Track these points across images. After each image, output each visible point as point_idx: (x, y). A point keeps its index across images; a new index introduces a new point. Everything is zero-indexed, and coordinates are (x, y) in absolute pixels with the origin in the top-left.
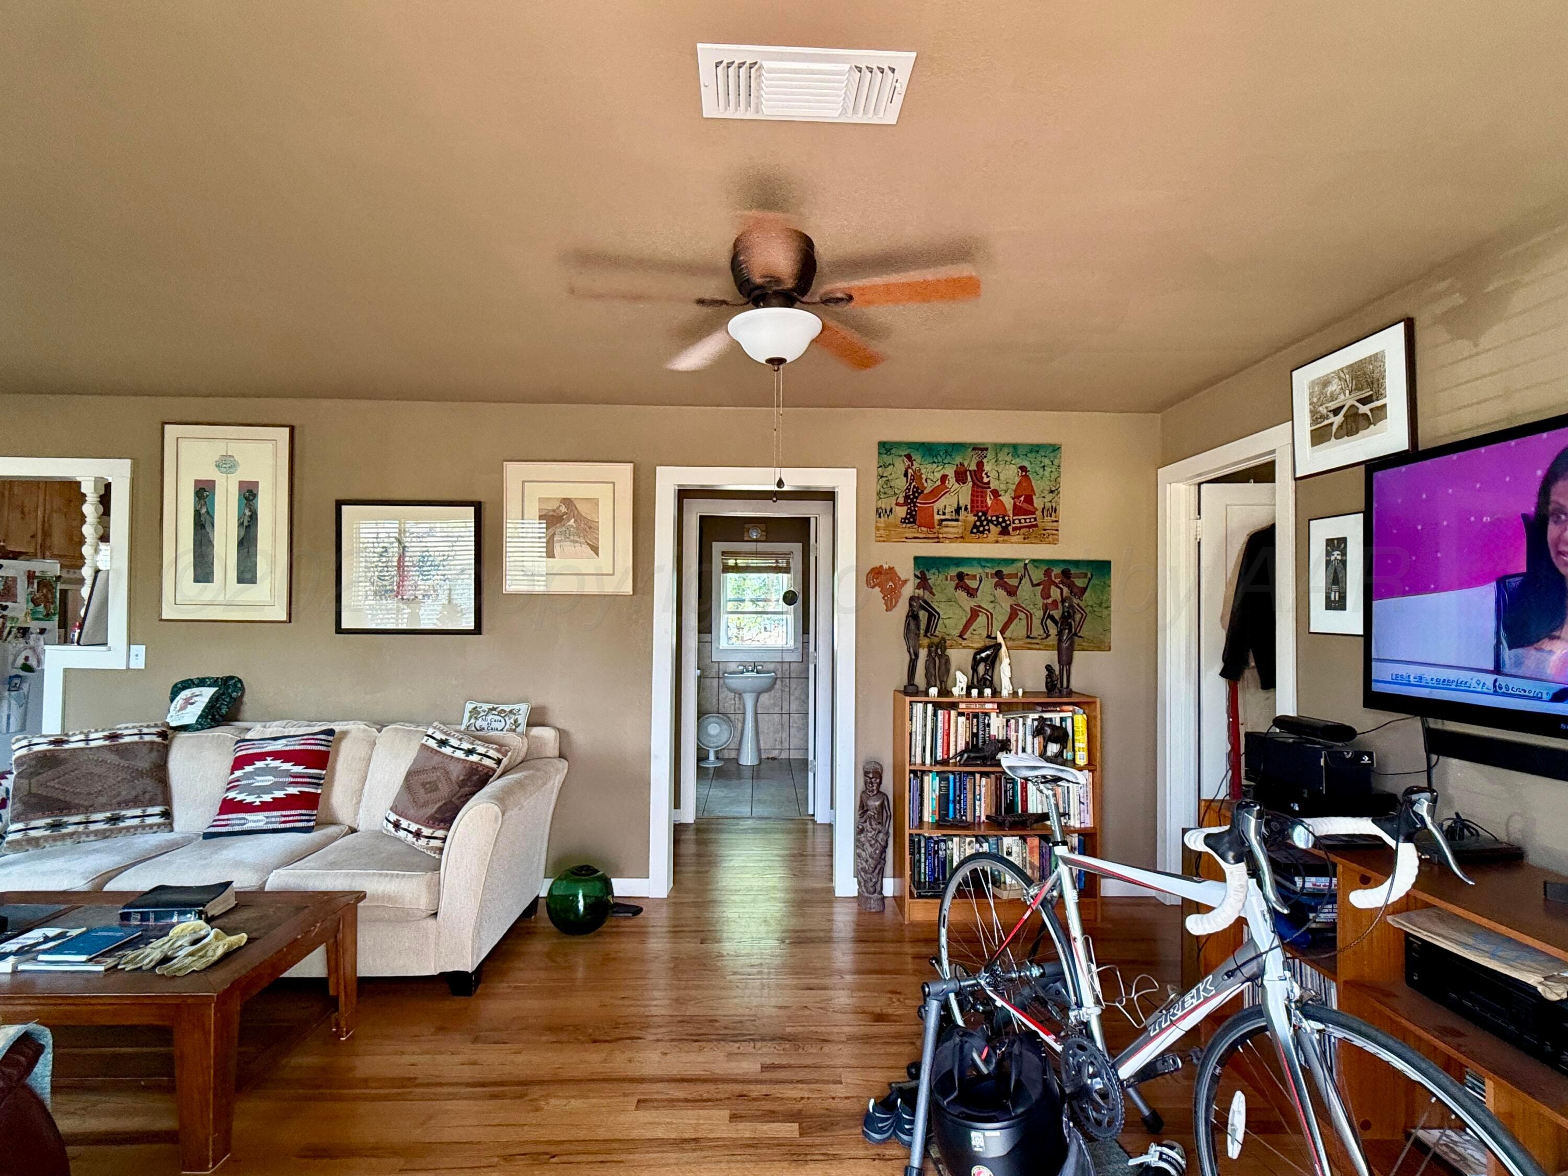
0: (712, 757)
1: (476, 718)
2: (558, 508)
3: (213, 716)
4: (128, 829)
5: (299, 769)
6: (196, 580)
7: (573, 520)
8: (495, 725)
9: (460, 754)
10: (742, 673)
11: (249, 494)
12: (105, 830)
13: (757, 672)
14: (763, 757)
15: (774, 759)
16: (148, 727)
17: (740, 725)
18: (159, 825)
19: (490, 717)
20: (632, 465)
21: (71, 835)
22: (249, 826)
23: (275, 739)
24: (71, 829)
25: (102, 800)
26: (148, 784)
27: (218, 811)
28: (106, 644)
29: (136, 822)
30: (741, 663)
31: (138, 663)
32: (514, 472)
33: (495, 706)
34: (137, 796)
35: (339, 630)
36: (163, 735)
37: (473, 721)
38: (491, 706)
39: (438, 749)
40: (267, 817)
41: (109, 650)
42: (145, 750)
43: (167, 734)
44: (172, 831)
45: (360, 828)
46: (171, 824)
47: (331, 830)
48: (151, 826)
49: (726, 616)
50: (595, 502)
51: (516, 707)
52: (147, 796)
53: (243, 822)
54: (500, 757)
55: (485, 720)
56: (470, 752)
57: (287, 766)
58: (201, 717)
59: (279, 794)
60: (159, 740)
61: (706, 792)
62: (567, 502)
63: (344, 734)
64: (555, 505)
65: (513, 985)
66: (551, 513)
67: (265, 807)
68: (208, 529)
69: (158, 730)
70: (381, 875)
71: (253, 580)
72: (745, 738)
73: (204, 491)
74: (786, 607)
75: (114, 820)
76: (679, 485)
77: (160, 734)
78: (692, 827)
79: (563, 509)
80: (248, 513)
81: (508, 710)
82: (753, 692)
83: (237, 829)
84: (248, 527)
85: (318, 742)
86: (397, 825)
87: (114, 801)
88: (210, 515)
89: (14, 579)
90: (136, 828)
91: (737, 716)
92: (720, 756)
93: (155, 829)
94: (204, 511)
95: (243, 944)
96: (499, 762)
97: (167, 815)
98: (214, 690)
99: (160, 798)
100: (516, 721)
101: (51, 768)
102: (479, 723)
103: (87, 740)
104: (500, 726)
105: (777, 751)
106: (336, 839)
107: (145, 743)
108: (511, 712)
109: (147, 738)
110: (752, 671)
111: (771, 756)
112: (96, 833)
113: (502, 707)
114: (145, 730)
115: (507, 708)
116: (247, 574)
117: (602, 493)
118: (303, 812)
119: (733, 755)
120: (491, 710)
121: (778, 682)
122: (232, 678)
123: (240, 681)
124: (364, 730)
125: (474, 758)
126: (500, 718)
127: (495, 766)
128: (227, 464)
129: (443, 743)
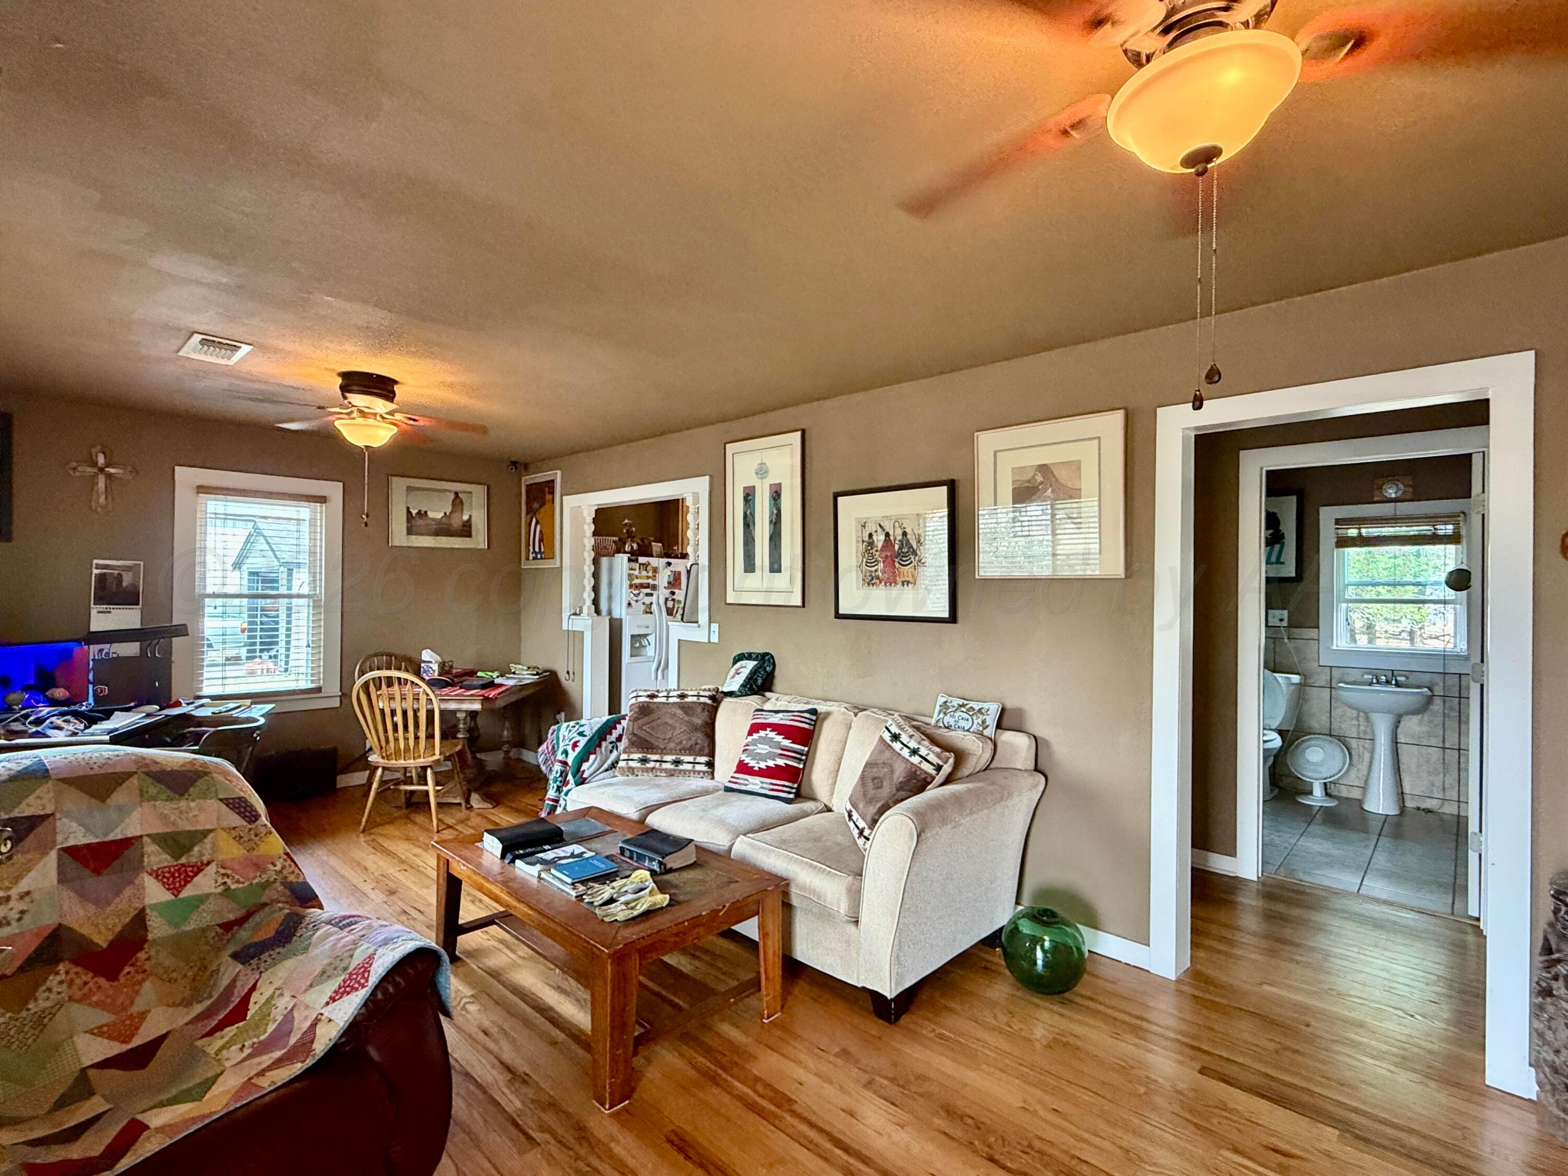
0: (1318, 791)
1: (945, 714)
2: (1034, 477)
3: (751, 686)
4: (685, 771)
5: (787, 743)
6: (746, 571)
7: (1050, 490)
8: (962, 723)
9: (905, 753)
10: (1371, 684)
11: (776, 495)
12: (671, 770)
13: (1398, 685)
14: (1410, 804)
15: (1428, 811)
16: (705, 690)
17: (1367, 756)
18: (704, 772)
19: (958, 714)
20: (1122, 412)
21: (653, 769)
22: (749, 788)
23: (777, 712)
24: (651, 765)
25: (672, 745)
26: (699, 738)
27: (735, 769)
28: (697, 622)
29: (689, 767)
30: (1369, 670)
31: (715, 639)
32: (987, 442)
33: (966, 702)
34: (691, 746)
35: (838, 616)
36: (712, 698)
37: (942, 715)
38: (961, 702)
39: (890, 743)
40: (762, 782)
41: (699, 626)
42: (699, 710)
43: (717, 698)
44: (713, 778)
45: (834, 808)
46: (713, 773)
47: (808, 806)
48: (699, 772)
49: (1344, 605)
50: (1075, 466)
51: (985, 706)
52: (698, 747)
53: (746, 782)
54: (941, 763)
55: (953, 716)
56: (914, 752)
57: (779, 738)
58: (742, 686)
59: (771, 763)
60: (709, 702)
61: (1293, 841)
62: (1044, 469)
63: (828, 714)
64: (1029, 475)
65: (939, 1030)
66: (1026, 484)
67: (762, 773)
68: (751, 527)
69: (710, 693)
70: (811, 865)
71: (779, 571)
72: (1374, 775)
73: (749, 496)
74: (1451, 594)
75: (677, 762)
76: (1197, 428)
77: (711, 698)
78: (1255, 886)
79: (1039, 478)
80: (775, 512)
81: (977, 708)
82: (1389, 712)
83: (743, 788)
84: (775, 523)
85: (803, 720)
86: (850, 816)
87: (678, 748)
88: (753, 515)
89: (680, 573)
90: (690, 771)
91: (1361, 742)
92: (1333, 790)
93: (701, 774)
94: (748, 512)
95: (664, 905)
96: (939, 768)
97: (710, 764)
98: (756, 663)
99: (706, 751)
100: (984, 722)
101: (646, 716)
102: (948, 719)
103: (668, 697)
104: (967, 725)
105: (1435, 802)
106: (808, 815)
107: (700, 703)
108: (980, 710)
109: (702, 700)
110: (1388, 682)
111: (1423, 806)
112: (666, 770)
113: (972, 704)
114: (702, 693)
115: (976, 706)
116: (775, 567)
117: (1086, 453)
118: (786, 783)
119: (1356, 794)
120: (961, 706)
121: (1438, 702)
122: (767, 654)
123: (772, 657)
124: (844, 713)
125: (915, 760)
126: (966, 716)
127: (934, 772)
128: (762, 472)
129: (896, 737)
